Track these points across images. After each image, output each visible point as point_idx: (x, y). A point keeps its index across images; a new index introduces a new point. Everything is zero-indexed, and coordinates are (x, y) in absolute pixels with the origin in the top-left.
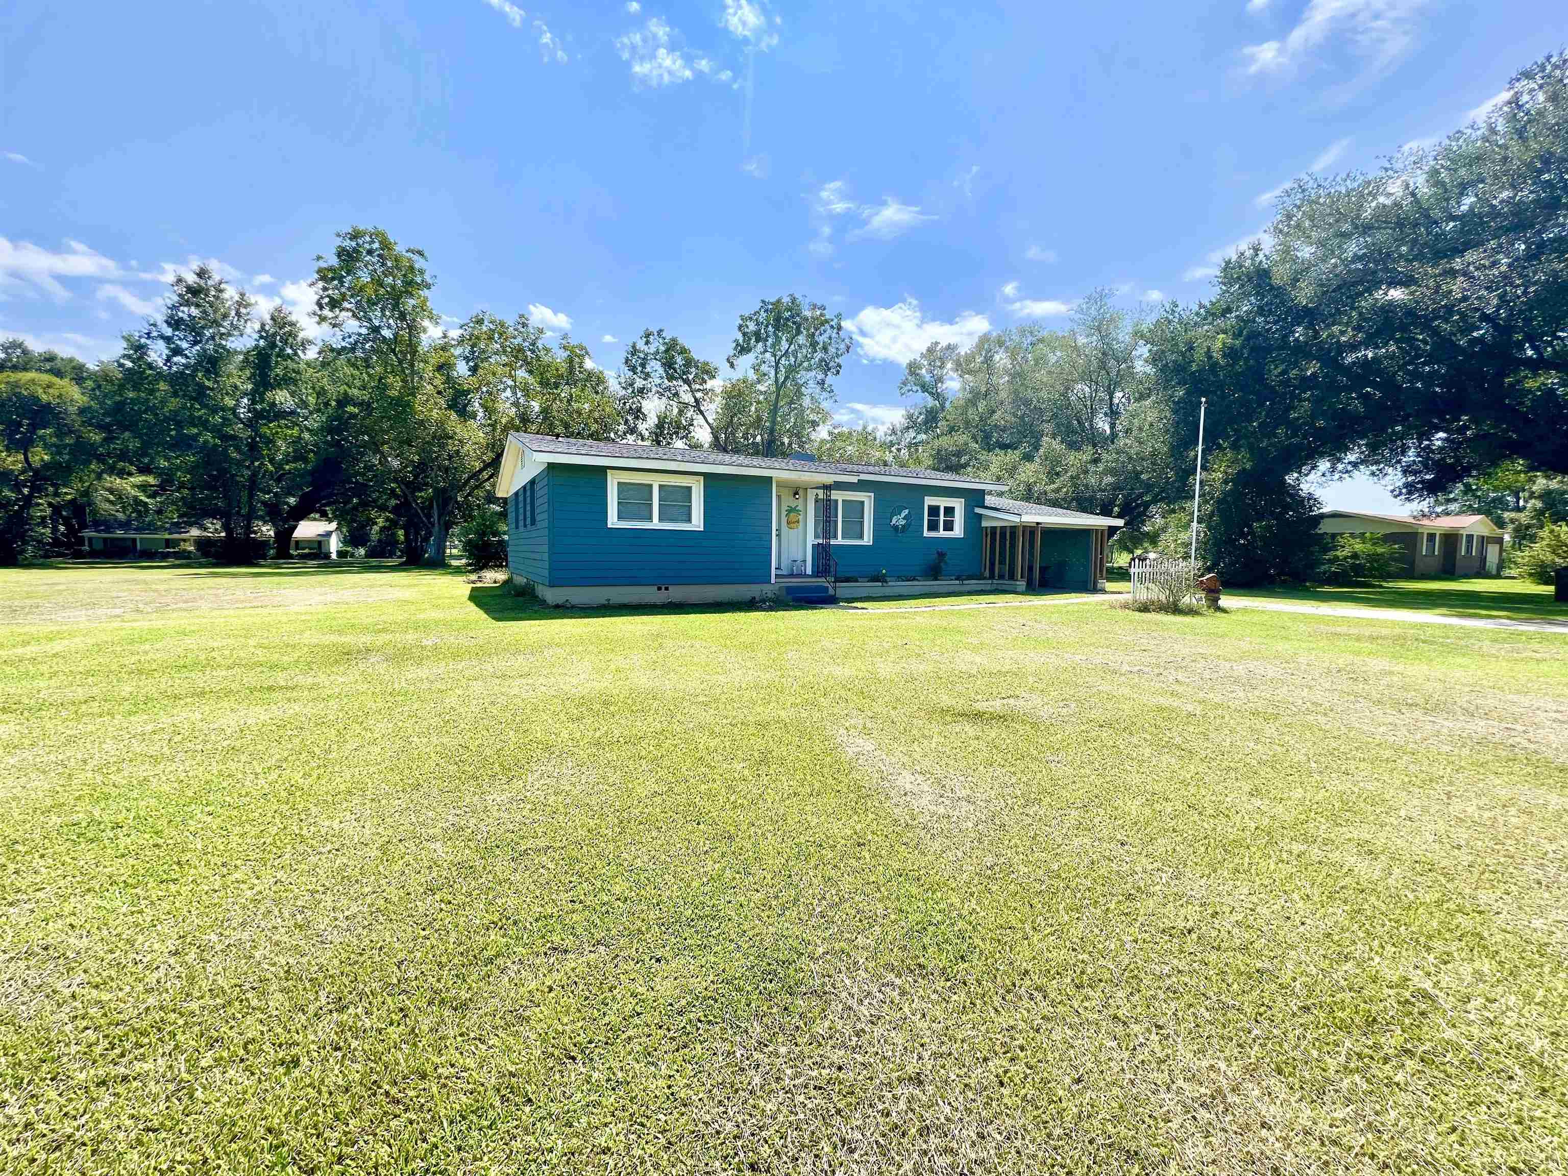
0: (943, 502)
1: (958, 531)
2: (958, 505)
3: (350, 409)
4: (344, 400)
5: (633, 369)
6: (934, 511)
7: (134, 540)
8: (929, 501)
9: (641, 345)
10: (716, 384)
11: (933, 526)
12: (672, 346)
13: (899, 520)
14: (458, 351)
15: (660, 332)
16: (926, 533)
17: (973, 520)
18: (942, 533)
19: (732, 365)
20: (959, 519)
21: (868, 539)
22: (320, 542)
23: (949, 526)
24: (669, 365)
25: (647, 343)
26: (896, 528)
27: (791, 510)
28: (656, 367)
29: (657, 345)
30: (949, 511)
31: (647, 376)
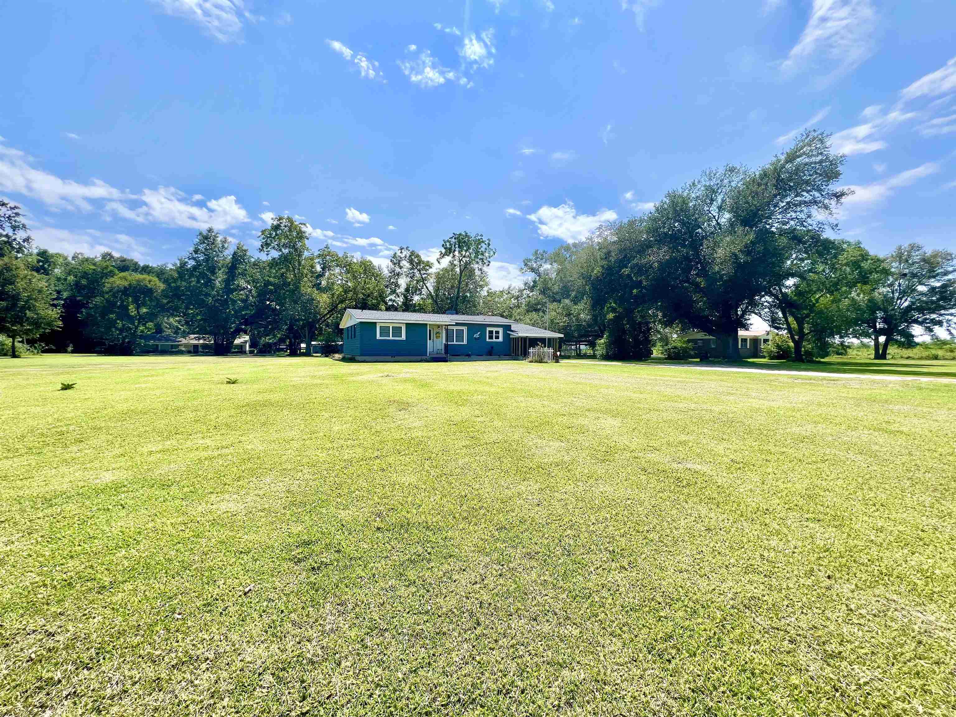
0: (494, 329)
1: (501, 339)
2: (501, 330)
3: (270, 287)
4: (268, 283)
5: (395, 264)
6: (491, 332)
7: (157, 345)
8: (488, 329)
9: (398, 253)
10: (432, 271)
11: (491, 337)
12: (412, 253)
13: (477, 336)
14: (317, 261)
15: (407, 248)
16: (488, 340)
17: (506, 336)
18: (494, 340)
19: (439, 262)
20: (501, 335)
21: (465, 342)
22: (242, 346)
23: (497, 337)
24: (411, 262)
25: (401, 252)
26: (475, 338)
27: (437, 333)
28: (406, 264)
29: (406, 253)
30: (497, 332)
31: (401, 268)
